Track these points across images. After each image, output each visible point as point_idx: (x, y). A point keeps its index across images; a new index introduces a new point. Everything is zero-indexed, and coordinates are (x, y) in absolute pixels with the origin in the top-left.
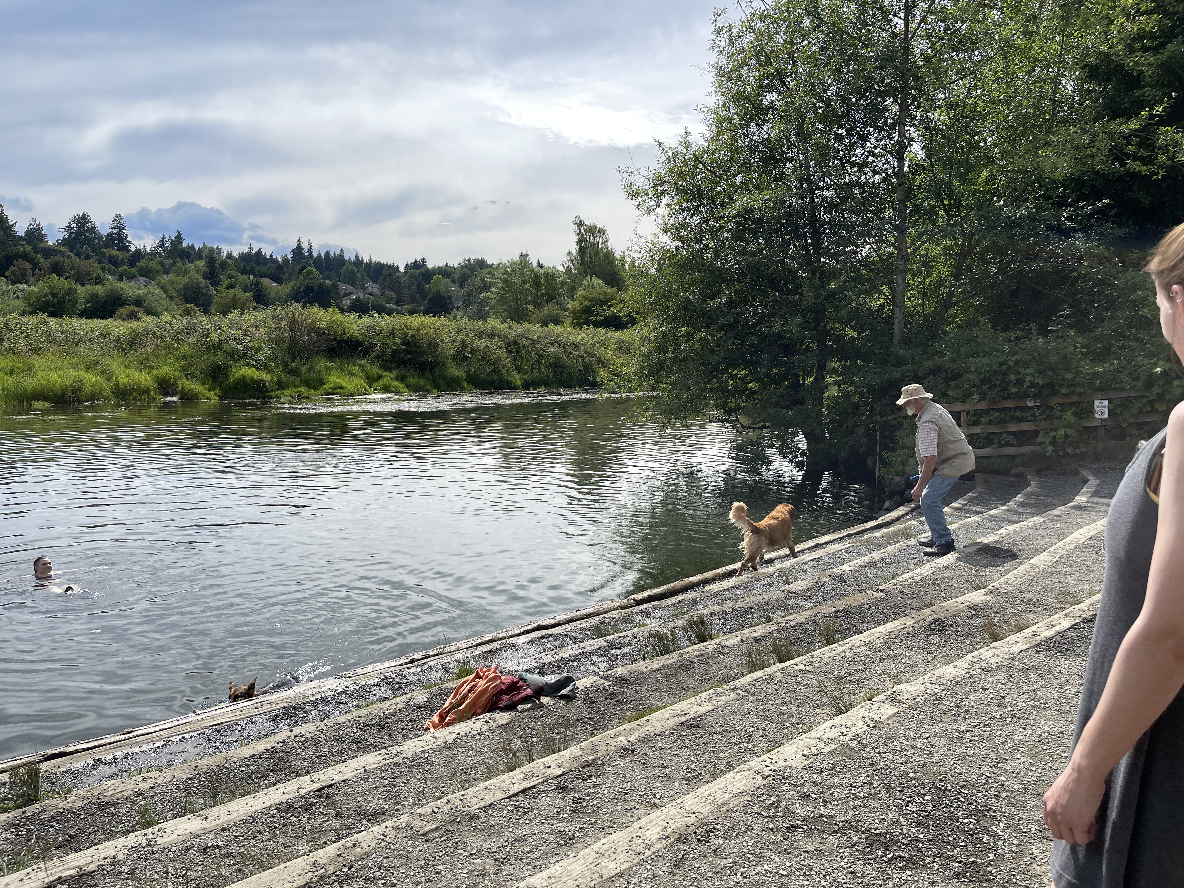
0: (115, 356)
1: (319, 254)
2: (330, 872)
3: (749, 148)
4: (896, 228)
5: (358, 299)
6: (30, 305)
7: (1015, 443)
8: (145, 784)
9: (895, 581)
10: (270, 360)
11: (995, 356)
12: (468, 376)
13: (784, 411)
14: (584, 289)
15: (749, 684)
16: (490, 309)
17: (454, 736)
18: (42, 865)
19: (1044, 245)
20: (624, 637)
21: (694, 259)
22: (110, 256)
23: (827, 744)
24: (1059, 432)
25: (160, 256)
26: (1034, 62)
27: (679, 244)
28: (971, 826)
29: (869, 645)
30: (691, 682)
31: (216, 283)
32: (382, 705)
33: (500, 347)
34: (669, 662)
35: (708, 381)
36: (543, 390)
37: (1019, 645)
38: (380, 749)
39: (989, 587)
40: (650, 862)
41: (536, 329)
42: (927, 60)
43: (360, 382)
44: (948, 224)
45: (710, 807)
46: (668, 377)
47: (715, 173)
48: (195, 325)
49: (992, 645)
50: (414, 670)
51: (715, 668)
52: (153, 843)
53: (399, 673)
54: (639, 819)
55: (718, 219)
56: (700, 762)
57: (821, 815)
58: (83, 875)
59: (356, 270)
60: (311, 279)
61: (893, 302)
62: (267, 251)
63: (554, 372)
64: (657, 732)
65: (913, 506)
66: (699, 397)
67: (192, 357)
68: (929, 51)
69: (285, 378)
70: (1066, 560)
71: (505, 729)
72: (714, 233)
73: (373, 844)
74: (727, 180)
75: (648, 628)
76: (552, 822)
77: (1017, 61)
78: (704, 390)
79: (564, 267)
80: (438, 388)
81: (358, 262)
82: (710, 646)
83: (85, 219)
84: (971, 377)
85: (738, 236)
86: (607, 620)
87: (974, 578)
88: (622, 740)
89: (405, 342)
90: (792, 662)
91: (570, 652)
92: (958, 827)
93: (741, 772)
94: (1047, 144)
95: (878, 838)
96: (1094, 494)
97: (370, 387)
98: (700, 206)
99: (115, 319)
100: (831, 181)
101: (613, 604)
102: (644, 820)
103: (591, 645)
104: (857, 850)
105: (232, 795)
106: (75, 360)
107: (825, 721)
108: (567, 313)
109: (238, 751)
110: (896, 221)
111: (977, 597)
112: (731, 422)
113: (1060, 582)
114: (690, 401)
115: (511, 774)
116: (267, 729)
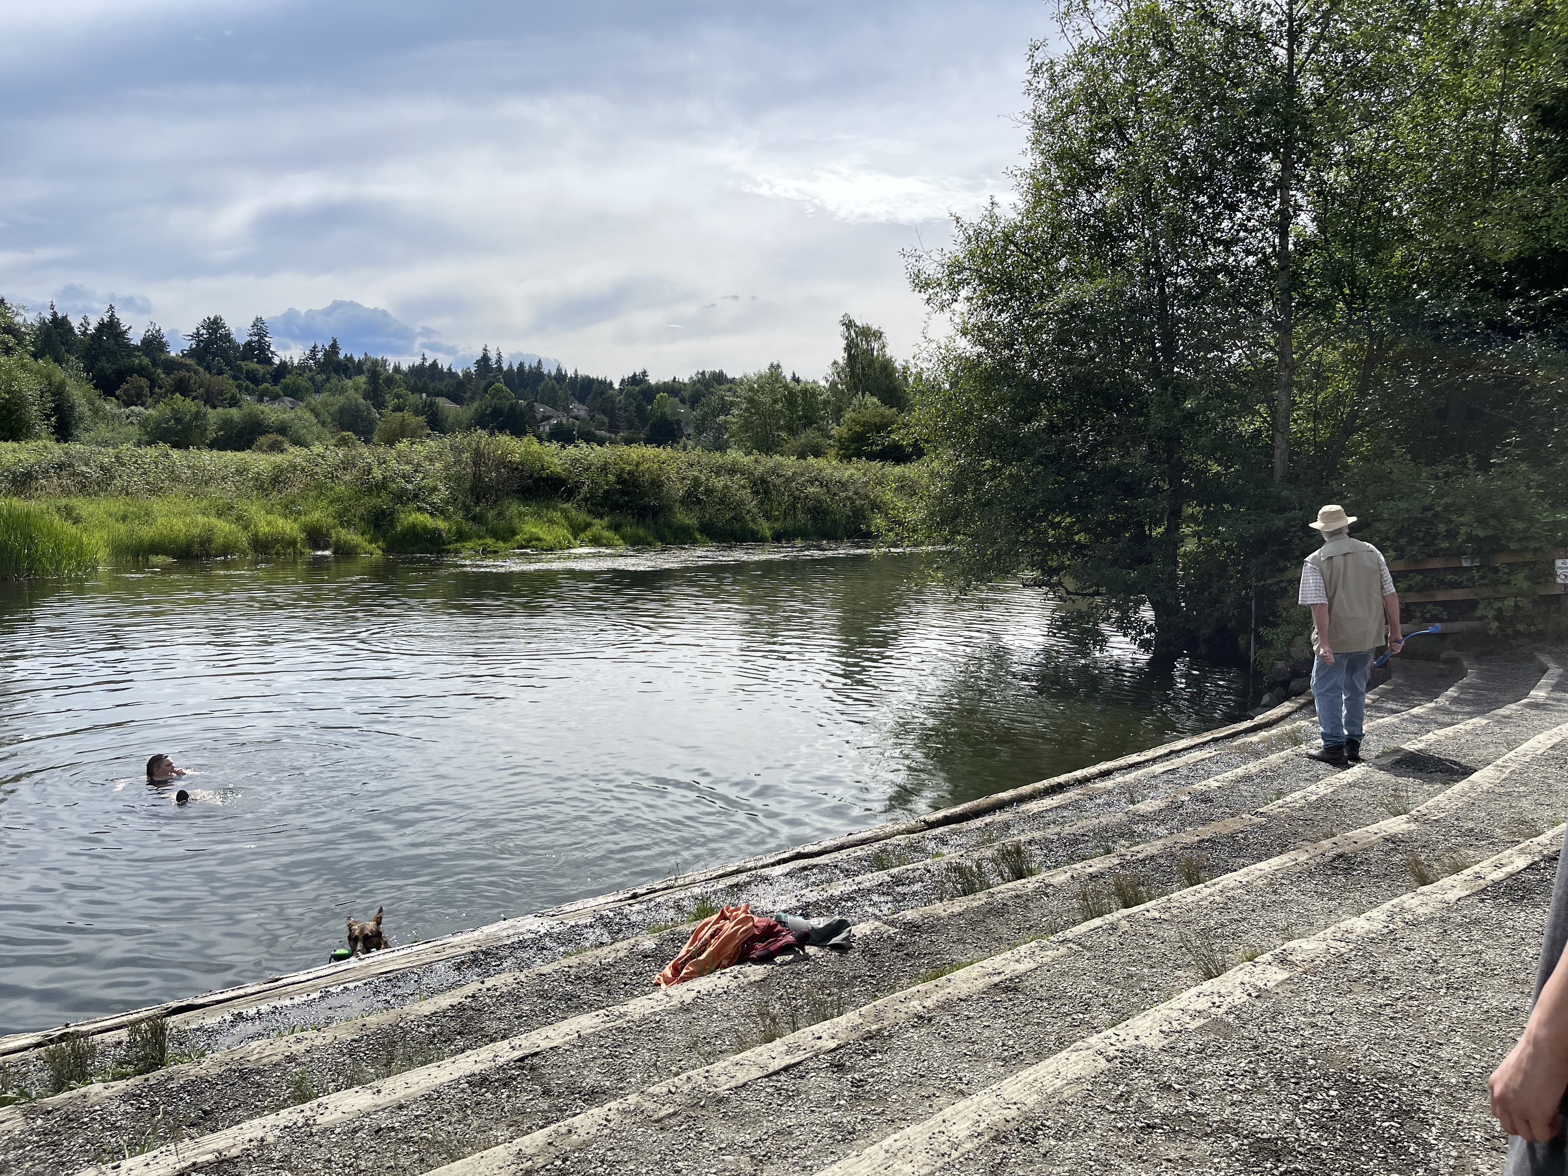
0: (254, 499)
1: (511, 366)
2: (539, 1165)
3: (1077, 221)
4: (1277, 326)
5: (560, 424)
6: (147, 433)
7: (1445, 617)
8: (299, 1046)
9: (1280, 801)
10: (447, 503)
11: (1416, 499)
12: (701, 524)
13: (1124, 572)
14: (854, 411)
15: (1084, 935)
16: (731, 437)
17: (694, 994)
18: (172, 1147)
19: (1483, 349)
20: (914, 871)
21: (1002, 369)
22: (247, 371)
23: (1193, 1017)
24: (1506, 603)
25: (311, 370)
26: (1466, 103)
27: (983, 350)
28: (1393, 1131)
29: (1247, 887)
30: (1004, 931)
31: (379, 405)
32: (598, 952)
33: (744, 487)
34: (975, 904)
35: (1021, 532)
36: (799, 543)
37: (1456, 891)
38: (597, 1009)
39: (1413, 812)
40: (957, 1166)
41: (790, 462)
42: (1320, 102)
43: (562, 532)
44: (1350, 321)
45: (1036, 1096)
46: (967, 525)
47: (1031, 256)
48: (354, 457)
49: (1418, 891)
50: (637, 907)
51: (1037, 914)
52: (311, 1122)
53: (619, 912)
54: (941, 1109)
55: (1034, 316)
56: (1020, 1037)
57: (1188, 1112)
58: (223, 1161)
59: (557, 387)
60: (500, 399)
61: (1273, 426)
62: (444, 363)
63: (814, 519)
64: (964, 997)
65: (1302, 701)
66: (1008, 553)
67: (350, 499)
68: (1322, 90)
69: (467, 526)
70: (1519, 776)
71: (759, 988)
72: (1029, 335)
73: (593, 1131)
74: (1046, 265)
75: (946, 859)
76: (825, 1110)
77: (1442, 102)
78: (1016, 542)
79: (827, 381)
80: (663, 540)
81: (560, 377)
82: (1029, 884)
83: (217, 324)
84: (1383, 527)
85: (1061, 339)
86: (890, 848)
87: (1392, 799)
88: (915, 1006)
89: (620, 479)
90: (1142, 907)
91: (842, 888)
92: (1375, 1132)
93: (1077, 1051)
94: (1485, 212)
95: (1266, 1145)
96: (1556, 687)
97: (575, 539)
98: (1011, 299)
99: (254, 451)
100: (1188, 264)
101: (897, 827)
102: (948, 1112)
103: (870, 879)
104: (1238, 1160)
105: (410, 1063)
106: (205, 503)
107: (1189, 987)
108: (831, 442)
109: (416, 1007)
110: (1277, 317)
111: (1396, 825)
112: (1052, 586)
113: (1511, 807)
114: (998, 557)
115: (769, 1045)
116: (451, 980)
